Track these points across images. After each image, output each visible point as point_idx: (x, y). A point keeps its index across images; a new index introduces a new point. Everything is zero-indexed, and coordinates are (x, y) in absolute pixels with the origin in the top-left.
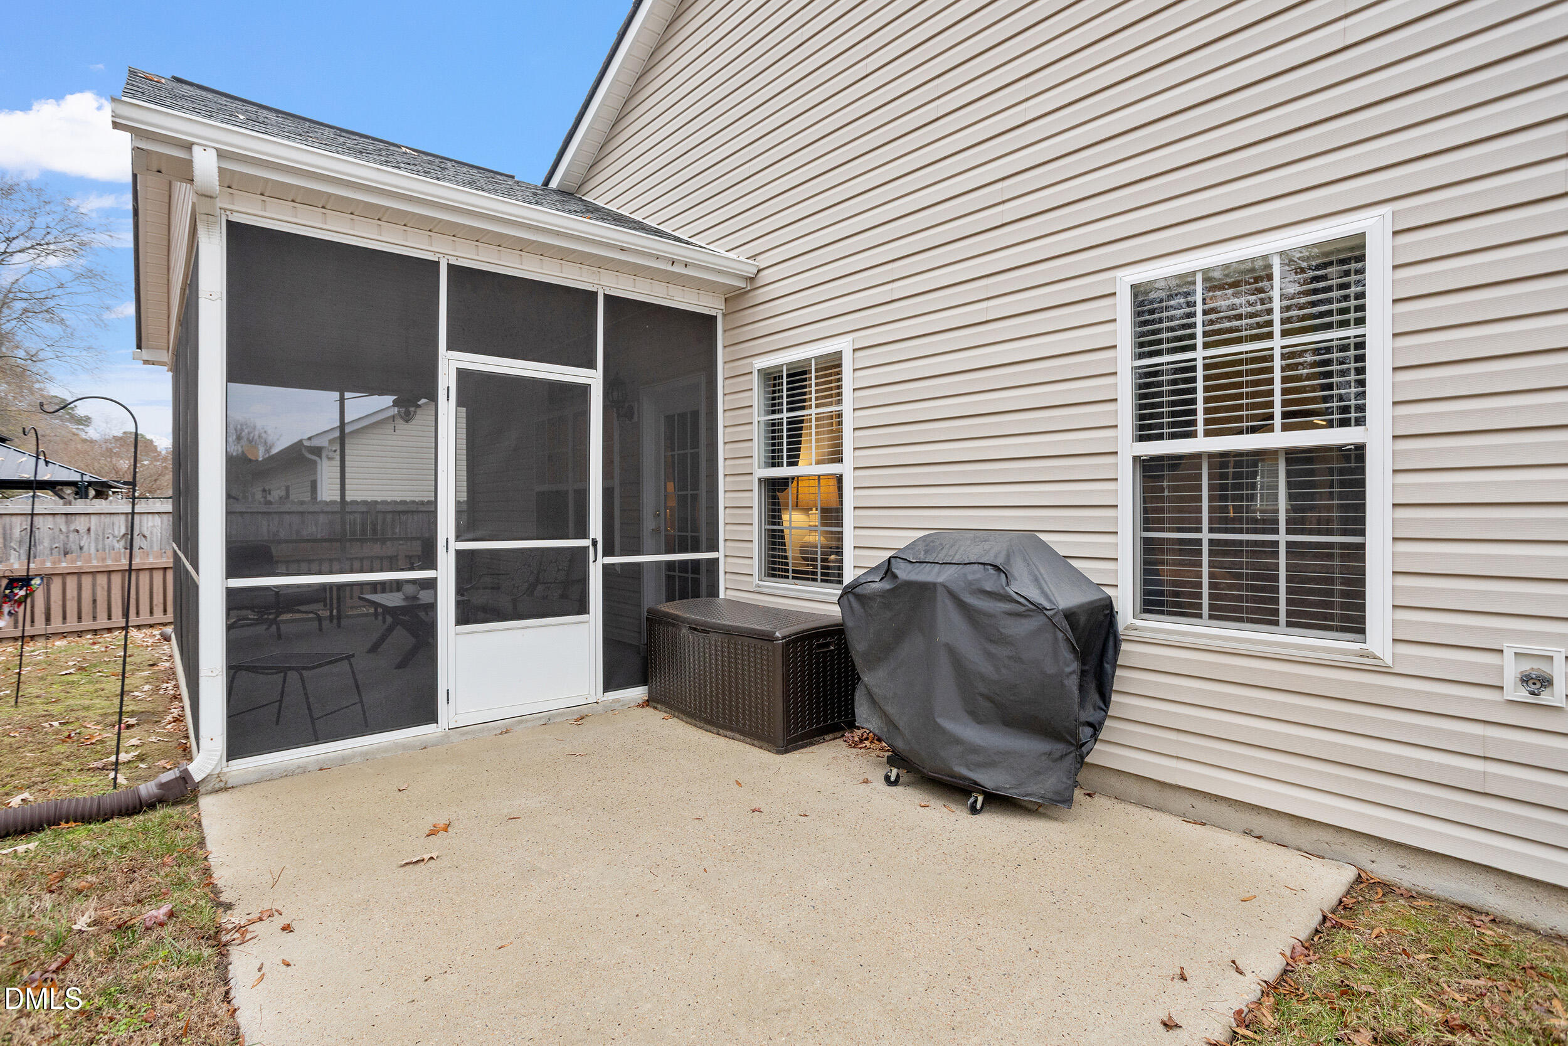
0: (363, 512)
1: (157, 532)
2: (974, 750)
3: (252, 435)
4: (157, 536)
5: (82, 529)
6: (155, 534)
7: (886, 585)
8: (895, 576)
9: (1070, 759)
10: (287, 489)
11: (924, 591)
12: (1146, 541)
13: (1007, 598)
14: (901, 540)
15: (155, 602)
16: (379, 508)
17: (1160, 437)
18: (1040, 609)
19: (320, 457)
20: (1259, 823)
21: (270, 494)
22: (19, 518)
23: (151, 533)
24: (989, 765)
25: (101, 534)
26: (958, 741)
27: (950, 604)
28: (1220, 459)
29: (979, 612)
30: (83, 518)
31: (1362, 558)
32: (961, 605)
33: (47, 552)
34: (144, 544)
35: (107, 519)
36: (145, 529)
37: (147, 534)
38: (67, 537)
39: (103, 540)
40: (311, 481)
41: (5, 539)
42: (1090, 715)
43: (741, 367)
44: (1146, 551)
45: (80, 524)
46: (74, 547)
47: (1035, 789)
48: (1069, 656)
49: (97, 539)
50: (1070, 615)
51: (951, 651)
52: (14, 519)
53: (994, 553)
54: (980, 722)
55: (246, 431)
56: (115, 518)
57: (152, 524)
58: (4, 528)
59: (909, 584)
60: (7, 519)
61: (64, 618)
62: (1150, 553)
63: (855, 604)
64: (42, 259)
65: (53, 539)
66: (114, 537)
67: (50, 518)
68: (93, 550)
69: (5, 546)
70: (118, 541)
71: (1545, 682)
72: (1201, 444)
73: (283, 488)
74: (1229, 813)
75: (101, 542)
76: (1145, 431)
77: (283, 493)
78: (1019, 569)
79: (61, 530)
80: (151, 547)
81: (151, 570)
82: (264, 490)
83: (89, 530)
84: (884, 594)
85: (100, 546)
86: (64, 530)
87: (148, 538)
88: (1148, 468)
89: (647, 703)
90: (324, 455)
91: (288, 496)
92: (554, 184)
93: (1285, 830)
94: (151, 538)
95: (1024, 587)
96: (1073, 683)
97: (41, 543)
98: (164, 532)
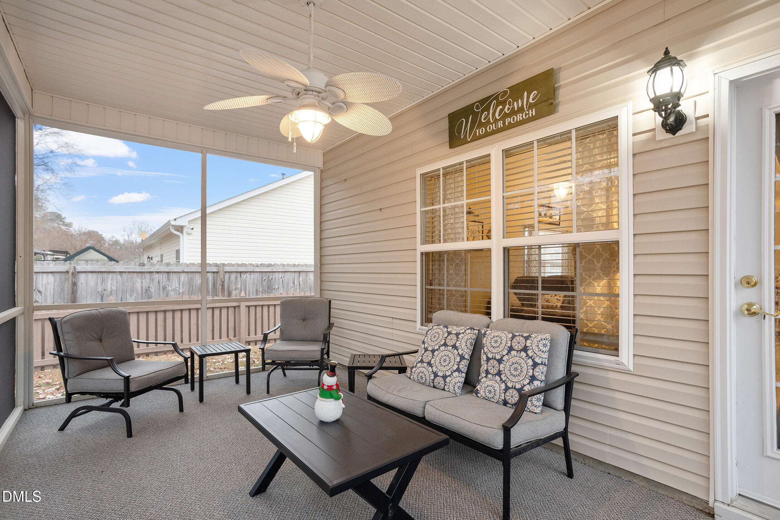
0: (214, 272)
1: (51, 288)
3: (147, 229)
4: (50, 291)
6: (49, 290)
10: (162, 256)
16: (227, 269)
19: (182, 232)
21: (152, 260)
23: (46, 289)
36: (41, 285)
40: (177, 250)
55: (144, 227)
57: (46, 282)
64: (43, 138)
73: (160, 256)
77: (159, 259)
82: (149, 258)
87: (43, 293)
90: (185, 230)
91: (162, 261)
94: (45, 293)
98: (56, 288)
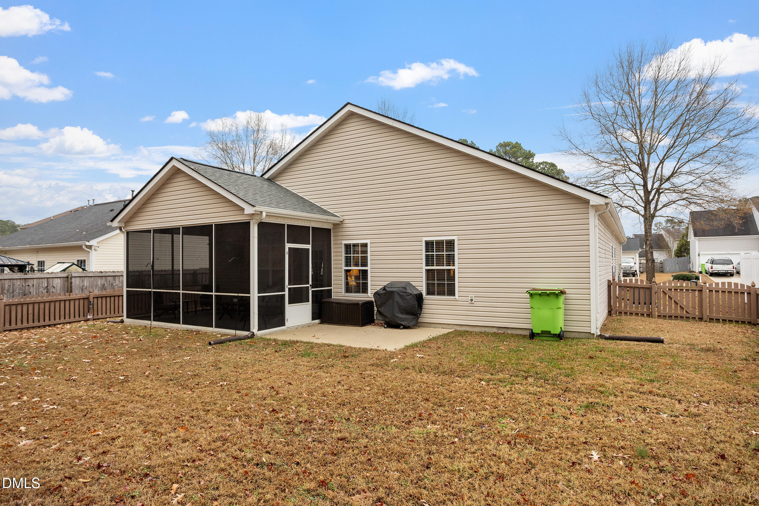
2: (401, 318)
5: (31, 285)
7: (384, 292)
8: (386, 290)
9: (416, 319)
11: (392, 292)
12: (427, 283)
13: (407, 293)
14: (385, 283)
15: (61, 314)
17: (429, 266)
18: (411, 294)
20: (444, 326)
22: (8, 280)
24: (404, 321)
25: (38, 287)
26: (398, 317)
27: (397, 294)
28: (438, 270)
29: (401, 295)
30: (31, 280)
31: (455, 285)
32: (399, 294)
33: (17, 294)
34: (54, 290)
35: (40, 280)
37: (55, 286)
38: (25, 288)
39: (39, 289)
41: (2, 289)
42: (420, 312)
43: (339, 242)
44: (427, 285)
45: (30, 283)
46: (27, 292)
47: (411, 324)
48: (415, 301)
49: (36, 289)
50: (416, 295)
51: (397, 302)
52: (6, 281)
53: (404, 285)
54: (402, 314)
56: (43, 280)
58: (2, 285)
59: (389, 291)
60: (3, 281)
61: (28, 322)
62: (428, 285)
63: (378, 296)
65: (20, 289)
66: (43, 287)
67: (19, 280)
68: (35, 294)
69: (2, 292)
70: (44, 289)
71: (472, 300)
72: (435, 267)
74: (439, 325)
75: (38, 290)
76: (427, 265)
78: (408, 288)
79: (23, 285)
80: (57, 292)
81: (60, 301)
83: (33, 285)
84: (384, 293)
85: (37, 292)
86: (24, 285)
88: (428, 271)
89: (320, 323)
92: (266, 176)
93: (446, 326)
95: (409, 291)
96: (416, 306)
97: (16, 291)
98: (62, 285)
